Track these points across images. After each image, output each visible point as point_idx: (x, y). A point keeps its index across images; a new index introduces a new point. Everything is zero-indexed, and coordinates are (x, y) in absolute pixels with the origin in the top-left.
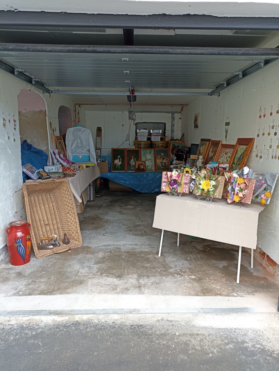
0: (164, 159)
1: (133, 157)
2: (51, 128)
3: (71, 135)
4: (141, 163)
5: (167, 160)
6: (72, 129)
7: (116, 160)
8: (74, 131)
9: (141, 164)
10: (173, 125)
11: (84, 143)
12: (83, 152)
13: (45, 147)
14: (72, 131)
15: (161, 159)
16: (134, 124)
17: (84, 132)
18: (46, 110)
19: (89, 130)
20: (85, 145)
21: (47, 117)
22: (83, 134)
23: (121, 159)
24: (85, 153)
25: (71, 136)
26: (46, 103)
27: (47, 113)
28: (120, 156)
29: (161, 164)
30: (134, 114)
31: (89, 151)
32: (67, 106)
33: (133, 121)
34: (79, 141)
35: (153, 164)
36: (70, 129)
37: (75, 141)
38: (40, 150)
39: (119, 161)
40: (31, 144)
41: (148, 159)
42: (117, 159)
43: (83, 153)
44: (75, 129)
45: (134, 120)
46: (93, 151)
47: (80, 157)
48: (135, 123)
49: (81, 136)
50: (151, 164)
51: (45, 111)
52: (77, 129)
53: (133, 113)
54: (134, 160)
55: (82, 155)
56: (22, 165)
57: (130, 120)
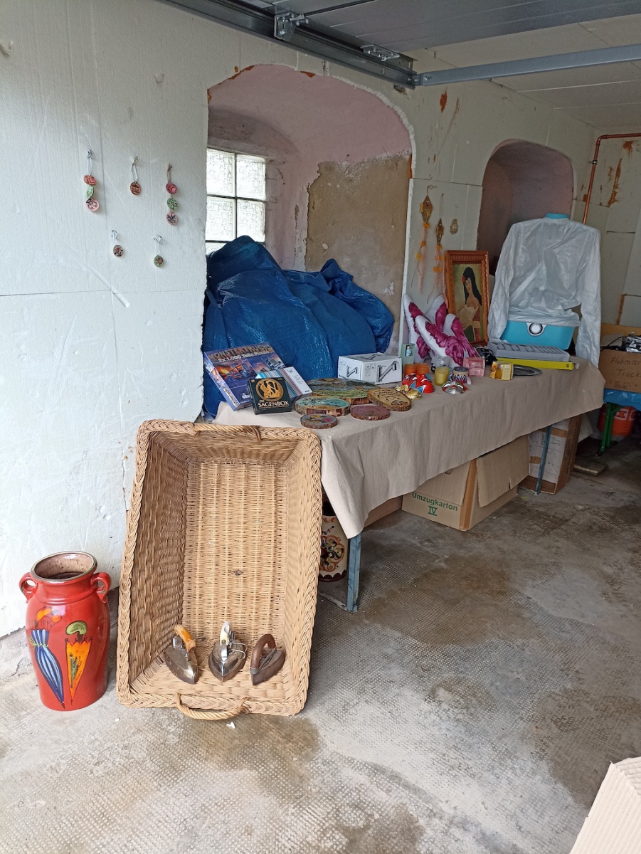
2: (426, 219)
3: (521, 246)
6: (525, 227)
8: (534, 233)
11: (566, 278)
12: (550, 311)
13: (392, 288)
14: (525, 233)
17: (570, 238)
18: (411, 156)
19: (592, 230)
20: (566, 287)
21: (411, 181)
22: (567, 245)
24: (557, 317)
25: (520, 250)
26: (411, 129)
27: (413, 167)
31: (577, 309)
32: (546, 145)
34: (545, 272)
36: (521, 225)
37: (530, 270)
38: (371, 296)
40: (351, 272)
43: (550, 316)
44: (540, 225)
46: (589, 314)
47: (536, 329)
49: (556, 251)
51: (408, 157)
52: (546, 224)
55: (545, 322)
56: (203, 349)
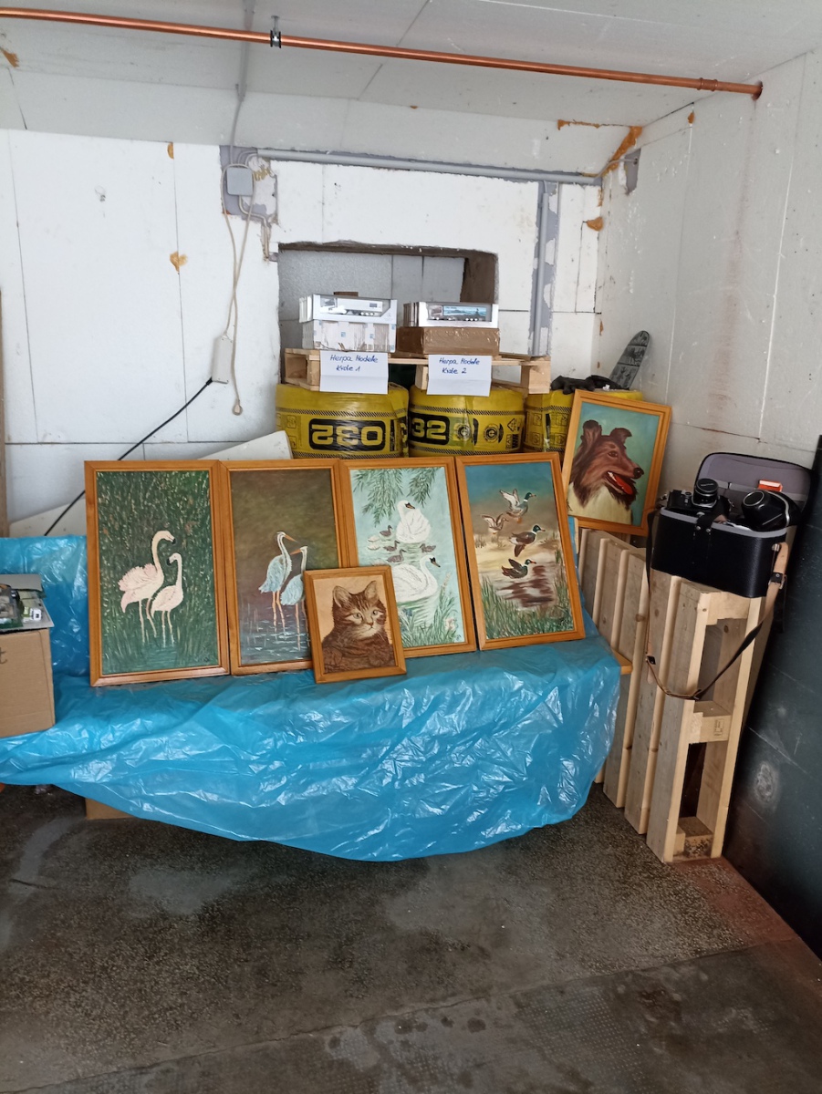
0: (525, 540)
1: (281, 536)
4: (354, 584)
5: (547, 545)
7: (136, 573)
9: (359, 599)
10: (543, 275)
15: (505, 541)
16: (267, 257)
23: (176, 557)
28: (165, 535)
29: (508, 580)
30: (266, 172)
33: (255, 228)
35: (454, 588)
39: (159, 578)
41: (409, 549)
42: (143, 560)
45: (268, 221)
48: (274, 248)
50: (432, 590)
53: (255, 164)
54: (296, 558)
57: (237, 222)
